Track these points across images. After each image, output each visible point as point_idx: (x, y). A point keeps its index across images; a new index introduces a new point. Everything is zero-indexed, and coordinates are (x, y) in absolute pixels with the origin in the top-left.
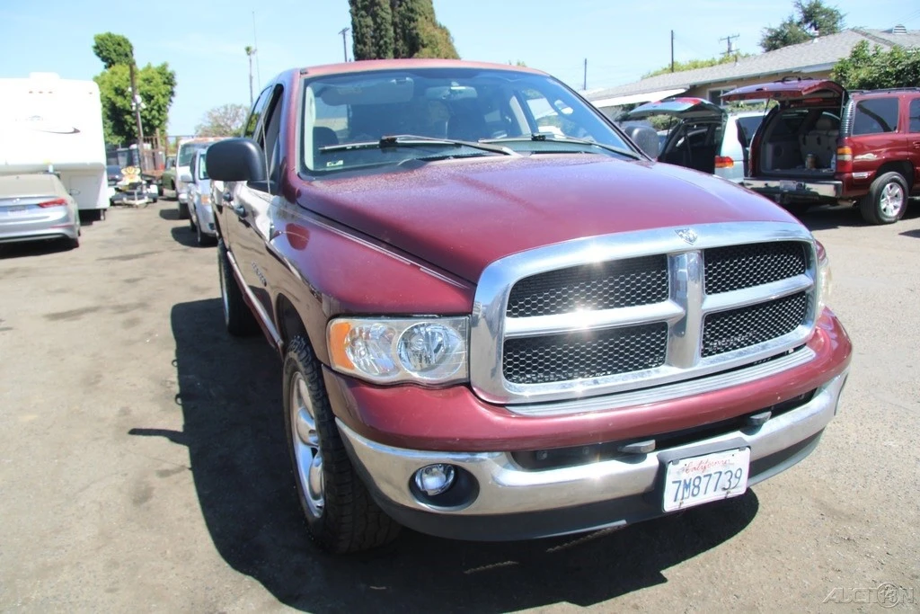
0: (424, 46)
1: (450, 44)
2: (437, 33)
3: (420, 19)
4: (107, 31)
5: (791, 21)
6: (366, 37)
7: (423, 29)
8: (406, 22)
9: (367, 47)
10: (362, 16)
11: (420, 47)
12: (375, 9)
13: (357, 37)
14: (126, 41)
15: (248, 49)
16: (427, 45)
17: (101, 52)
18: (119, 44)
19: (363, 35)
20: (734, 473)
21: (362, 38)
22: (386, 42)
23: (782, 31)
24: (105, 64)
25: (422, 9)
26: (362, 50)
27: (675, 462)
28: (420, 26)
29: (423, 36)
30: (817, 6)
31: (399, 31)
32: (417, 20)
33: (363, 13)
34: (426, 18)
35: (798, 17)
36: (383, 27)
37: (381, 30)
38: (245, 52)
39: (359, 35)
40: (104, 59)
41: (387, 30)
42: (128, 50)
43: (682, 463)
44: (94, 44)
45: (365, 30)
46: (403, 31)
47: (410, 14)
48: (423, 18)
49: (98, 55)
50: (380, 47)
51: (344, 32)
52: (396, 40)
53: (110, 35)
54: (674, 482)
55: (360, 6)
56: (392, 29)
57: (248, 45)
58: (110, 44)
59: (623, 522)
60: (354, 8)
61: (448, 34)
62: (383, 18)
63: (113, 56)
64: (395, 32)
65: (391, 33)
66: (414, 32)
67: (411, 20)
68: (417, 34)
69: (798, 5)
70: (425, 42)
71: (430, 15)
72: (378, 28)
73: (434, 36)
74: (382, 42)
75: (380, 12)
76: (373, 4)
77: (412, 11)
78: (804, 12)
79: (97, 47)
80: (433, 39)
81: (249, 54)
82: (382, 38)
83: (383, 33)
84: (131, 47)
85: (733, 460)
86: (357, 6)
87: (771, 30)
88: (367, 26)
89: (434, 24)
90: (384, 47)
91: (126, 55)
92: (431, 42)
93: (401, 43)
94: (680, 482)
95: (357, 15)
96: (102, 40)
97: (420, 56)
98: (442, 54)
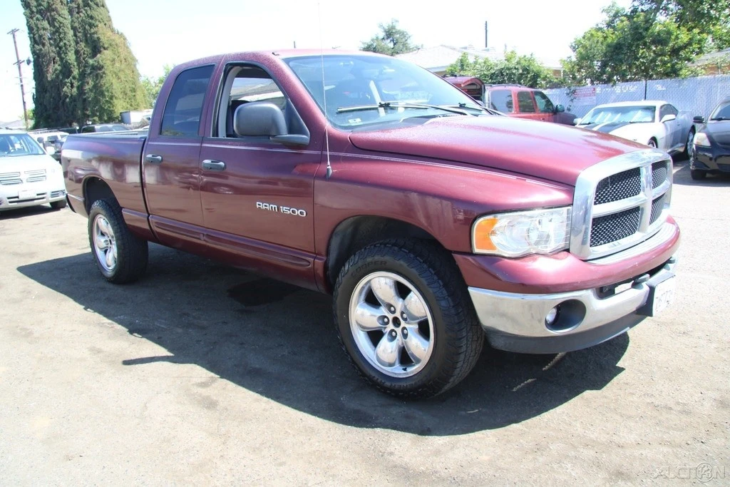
0: (105, 48)
1: (127, 48)
2: (116, 37)
3: (99, 25)
5: (377, 38)
6: (44, 39)
7: (103, 34)
8: (87, 27)
9: (46, 47)
10: (37, 19)
11: (102, 49)
12: (52, 14)
13: (34, 38)
16: (108, 47)
19: (40, 36)
21: (40, 40)
22: (65, 44)
23: (372, 45)
25: (100, 16)
26: (41, 50)
28: (100, 31)
29: (104, 40)
30: (393, 27)
31: (79, 35)
32: (97, 26)
33: (39, 16)
34: (105, 24)
35: (382, 35)
36: (61, 30)
37: (60, 33)
39: (37, 36)
41: (66, 33)
45: (42, 32)
46: (85, 35)
47: (90, 21)
48: (103, 24)
50: (60, 48)
51: (13, 32)
52: (77, 43)
55: (34, 9)
56: (71, 32)
60: (28, 11)
61: (125, 39)
62: (61, 23)
64: (75, 35)
65: (71, 36)
66: (96, 36)
67: (91, 26)
68: (99, 38)
69: (381, 26)
70: (106, 46)
71: (108, 22)
72: (57, 31)
73: (114, 40)
74: (62, 44)
75: (57, 16)
76: (50, 8)
77: (92, 18)
78: (385, 31)
80: (113, 43)
82: (61, 40)
83: (62, 36)
86: (31, 10)
87: (363, 43)
88: (44, 29)
89: (113, 31)
90: (64, 48)
92: (111, 45)
93: (83, 45)
95: (32, 18)
97: (104, 57)
98: (122, 56)
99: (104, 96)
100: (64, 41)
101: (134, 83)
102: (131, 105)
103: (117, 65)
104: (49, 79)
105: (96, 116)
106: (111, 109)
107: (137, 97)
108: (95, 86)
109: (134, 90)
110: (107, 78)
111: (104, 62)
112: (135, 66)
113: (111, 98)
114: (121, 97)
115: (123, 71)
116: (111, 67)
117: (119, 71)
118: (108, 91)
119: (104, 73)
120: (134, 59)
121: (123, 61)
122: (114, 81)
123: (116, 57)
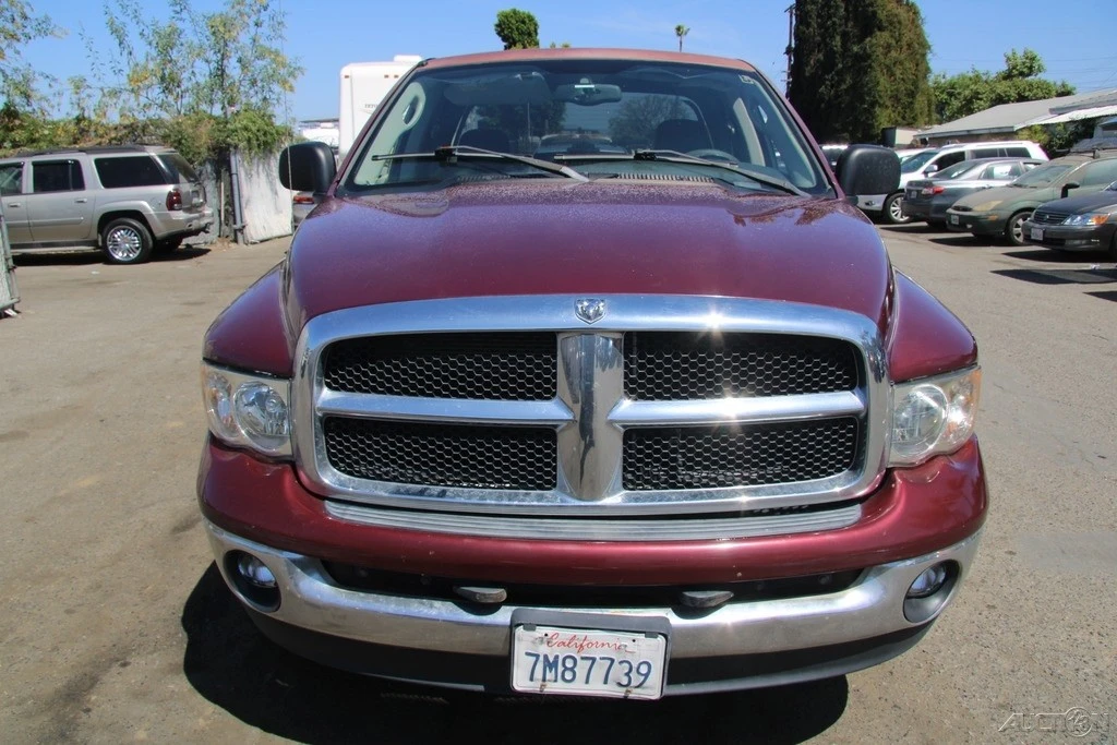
0: (881, 29)
2: (901, 11)
4: (512, 7)
6: (810, 16)
7: (882, 6)
9: (811, 30)
11: (875, 30)
14: (531, 19)
15: (678, 29)
16: (886, 27)
17: (503, 30)
18: (523, 22)
19: (807, 13)
20: (635, 665)
21: (806, 17)
22: (834, 23)
24: (505, 44)
26: (806, 32)
27: (530, 627)
29: (882, 15)
31: (851, 8)
37: (830, 7)
38: (675, 32)
40: (504, 39)
41: (837, 7)
42: (532, 28)
43: (541, 631)
44: (497, 22)
49: (499, 34)
50: (827, 29)
52: (847, 20)
53: (515, 12)
54: (528, 654)
57: (680, 24)
58: (513, 21)
59: (481, 688)
61: (916, 13)
63: (516, 35)
64: (846, 10)
65: (842, 11)
66: (871, 9)
68: (874, 13)
70: (884, 23)
73: (896, 16)
74: (830, 23)
79: (498, 26)
80: (895, 20)
81: (679, 35)
82: (830, 17)
83: (832, 11)
84: (536, 25)
85: (631, 646)
90: (831, 30)
91: (530, 34)
92: (891, 23)
93: (852, 24)
94: (537, 656)
96: (506, 17)
97: (874, 41)
98: (905, 40)
99: (863, 102)
100: (834, 19)
101: (915, 83)
102: (904, 118)
103: (893, 54)
104: (807, 74)
105: (847, 131)
106: (870, 122)
107: (916, 106)
108: (853, 87)
109: (912, 95)
110: (873, 74)
111: (874, 48)
112: (924, 55)
113: (873, 104)
114: (889, 103)
115: (901, 63)
116: (881, 57)
117: (895, 64)
118: (869, 94)
119: (870, 66)
120: (925, 46)
121: (905, 47)
122: (883, 81)
123: (894, 42)
